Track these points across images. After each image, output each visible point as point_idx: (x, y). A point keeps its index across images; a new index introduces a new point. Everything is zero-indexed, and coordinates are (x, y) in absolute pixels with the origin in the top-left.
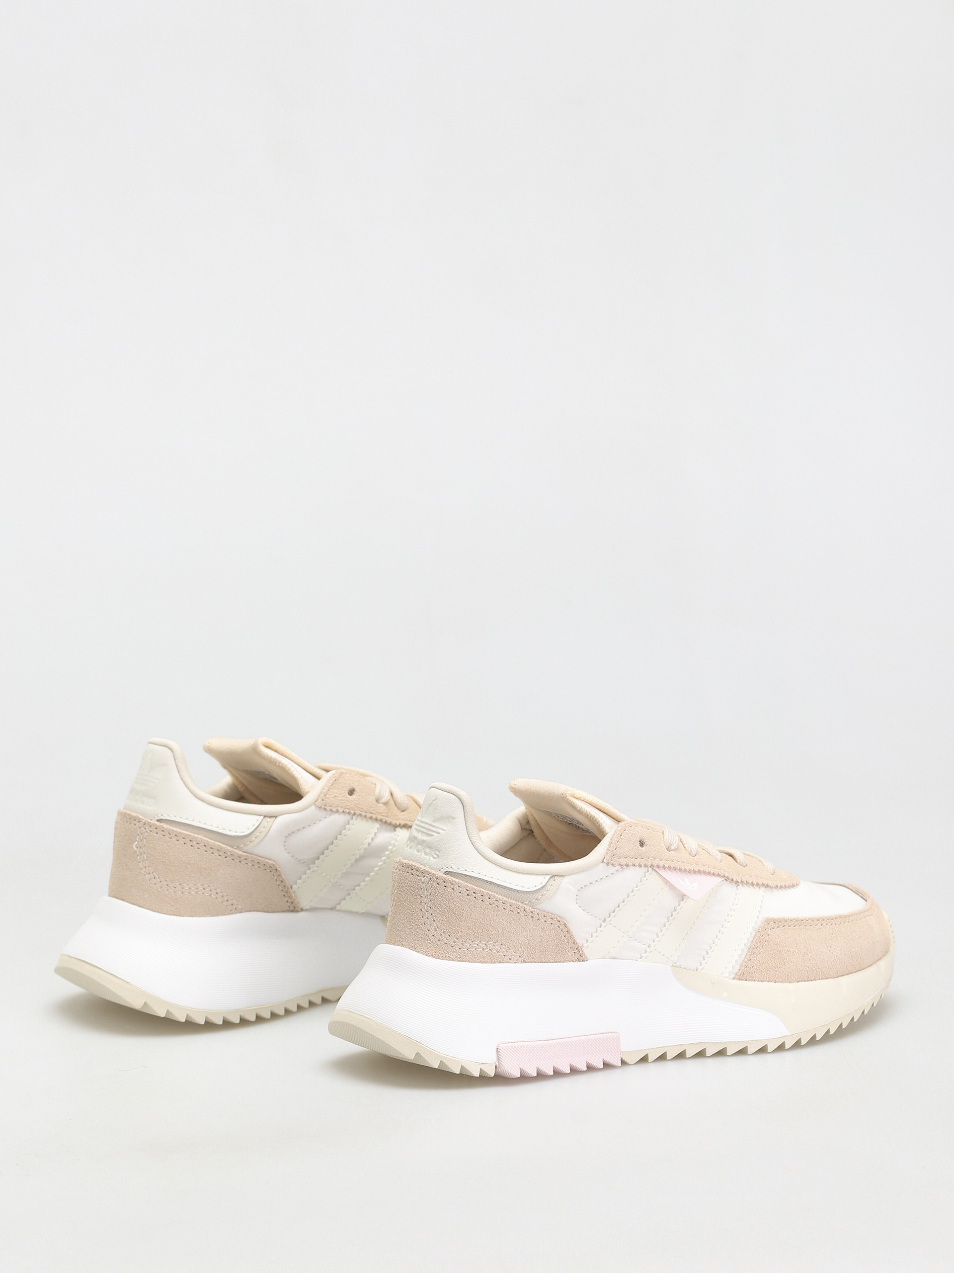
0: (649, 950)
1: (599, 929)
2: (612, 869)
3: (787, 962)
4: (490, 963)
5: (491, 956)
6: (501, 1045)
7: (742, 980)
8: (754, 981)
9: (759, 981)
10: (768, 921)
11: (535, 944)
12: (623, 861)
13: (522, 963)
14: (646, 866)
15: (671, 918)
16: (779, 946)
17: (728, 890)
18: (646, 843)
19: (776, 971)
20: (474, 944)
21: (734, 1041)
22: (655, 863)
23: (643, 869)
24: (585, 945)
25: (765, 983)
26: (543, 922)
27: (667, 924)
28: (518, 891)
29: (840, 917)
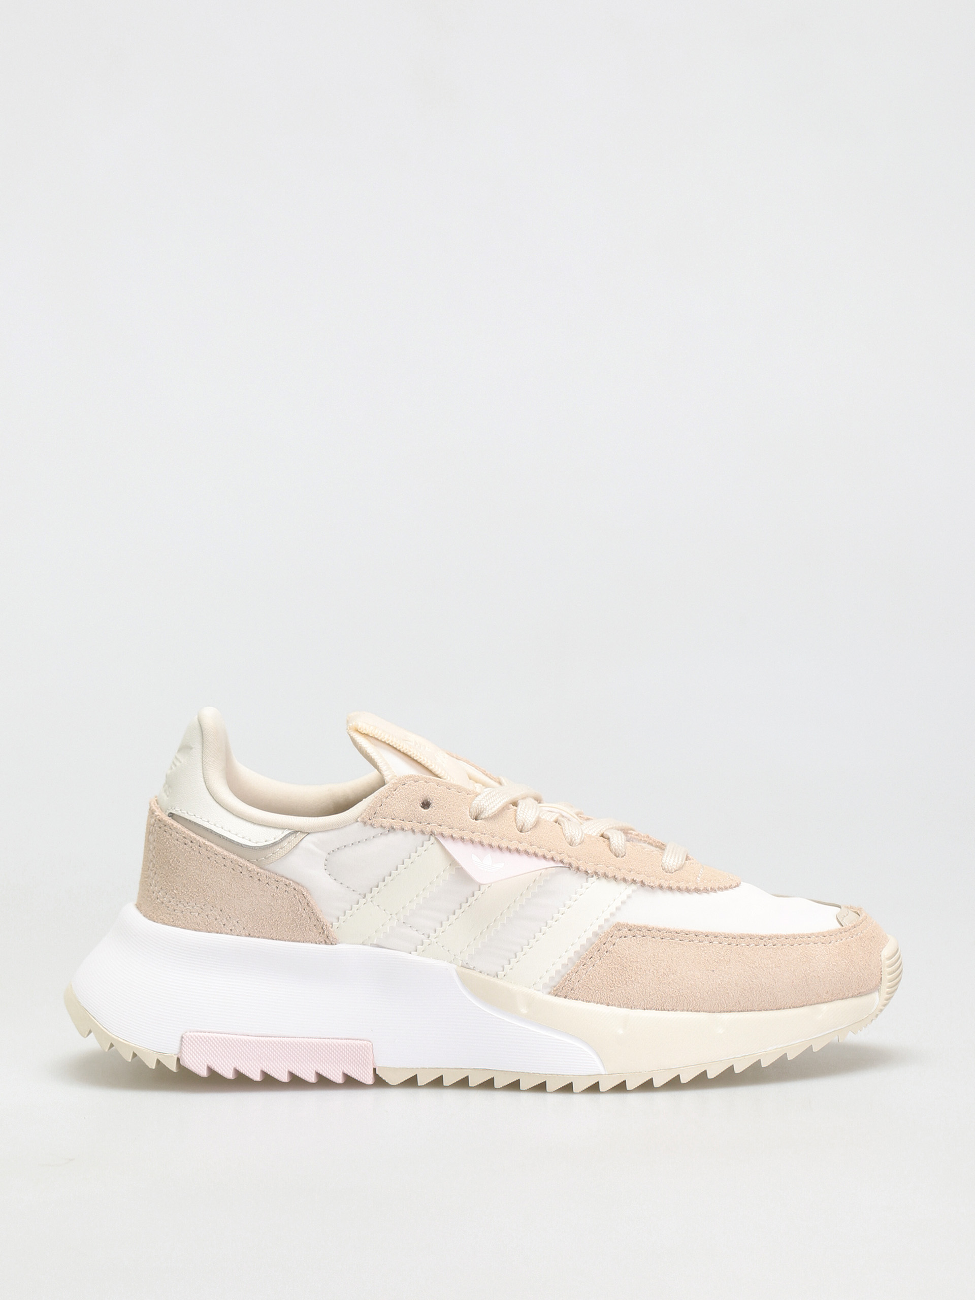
0: (426, 941)
1: (355, 907)
2: (371, 832)
3: (632, 981)
4: (205, 932)
5: (206, 923)
6: (188, 1034)
7: (560, 996)
8: (577, 1000)
9: (583, 1001)
10: (618, 927)
11: (263, 914)
12: (387, 822)
13: (246, 936)
14: (423, 832)
15: (465, 906)
16: (625, 960)
17: (569, 880)
18: (433, 805)
19: (611, 991)
20: (189, 906)
21: (528, 1071)
22: (437, 830)
23: (420, 837)
24: (336, 924)
25: (592, 1004)
26: (274, 887)
27: (458, 912)
28: (242, 845)
29: (751, 937)
